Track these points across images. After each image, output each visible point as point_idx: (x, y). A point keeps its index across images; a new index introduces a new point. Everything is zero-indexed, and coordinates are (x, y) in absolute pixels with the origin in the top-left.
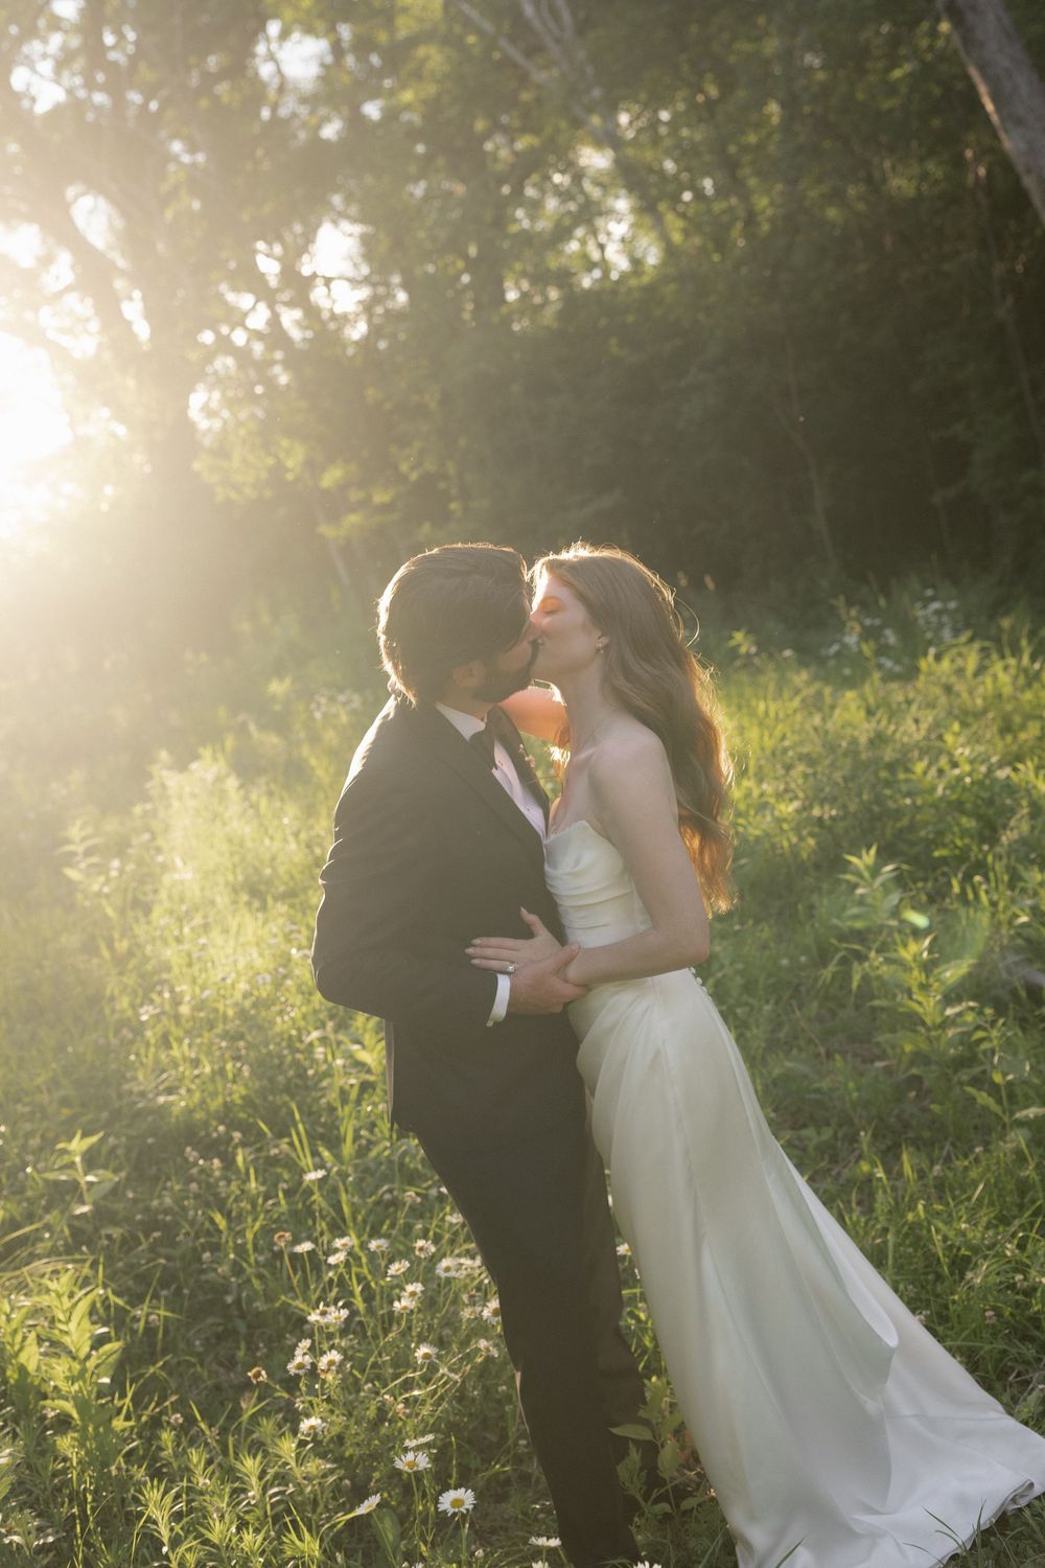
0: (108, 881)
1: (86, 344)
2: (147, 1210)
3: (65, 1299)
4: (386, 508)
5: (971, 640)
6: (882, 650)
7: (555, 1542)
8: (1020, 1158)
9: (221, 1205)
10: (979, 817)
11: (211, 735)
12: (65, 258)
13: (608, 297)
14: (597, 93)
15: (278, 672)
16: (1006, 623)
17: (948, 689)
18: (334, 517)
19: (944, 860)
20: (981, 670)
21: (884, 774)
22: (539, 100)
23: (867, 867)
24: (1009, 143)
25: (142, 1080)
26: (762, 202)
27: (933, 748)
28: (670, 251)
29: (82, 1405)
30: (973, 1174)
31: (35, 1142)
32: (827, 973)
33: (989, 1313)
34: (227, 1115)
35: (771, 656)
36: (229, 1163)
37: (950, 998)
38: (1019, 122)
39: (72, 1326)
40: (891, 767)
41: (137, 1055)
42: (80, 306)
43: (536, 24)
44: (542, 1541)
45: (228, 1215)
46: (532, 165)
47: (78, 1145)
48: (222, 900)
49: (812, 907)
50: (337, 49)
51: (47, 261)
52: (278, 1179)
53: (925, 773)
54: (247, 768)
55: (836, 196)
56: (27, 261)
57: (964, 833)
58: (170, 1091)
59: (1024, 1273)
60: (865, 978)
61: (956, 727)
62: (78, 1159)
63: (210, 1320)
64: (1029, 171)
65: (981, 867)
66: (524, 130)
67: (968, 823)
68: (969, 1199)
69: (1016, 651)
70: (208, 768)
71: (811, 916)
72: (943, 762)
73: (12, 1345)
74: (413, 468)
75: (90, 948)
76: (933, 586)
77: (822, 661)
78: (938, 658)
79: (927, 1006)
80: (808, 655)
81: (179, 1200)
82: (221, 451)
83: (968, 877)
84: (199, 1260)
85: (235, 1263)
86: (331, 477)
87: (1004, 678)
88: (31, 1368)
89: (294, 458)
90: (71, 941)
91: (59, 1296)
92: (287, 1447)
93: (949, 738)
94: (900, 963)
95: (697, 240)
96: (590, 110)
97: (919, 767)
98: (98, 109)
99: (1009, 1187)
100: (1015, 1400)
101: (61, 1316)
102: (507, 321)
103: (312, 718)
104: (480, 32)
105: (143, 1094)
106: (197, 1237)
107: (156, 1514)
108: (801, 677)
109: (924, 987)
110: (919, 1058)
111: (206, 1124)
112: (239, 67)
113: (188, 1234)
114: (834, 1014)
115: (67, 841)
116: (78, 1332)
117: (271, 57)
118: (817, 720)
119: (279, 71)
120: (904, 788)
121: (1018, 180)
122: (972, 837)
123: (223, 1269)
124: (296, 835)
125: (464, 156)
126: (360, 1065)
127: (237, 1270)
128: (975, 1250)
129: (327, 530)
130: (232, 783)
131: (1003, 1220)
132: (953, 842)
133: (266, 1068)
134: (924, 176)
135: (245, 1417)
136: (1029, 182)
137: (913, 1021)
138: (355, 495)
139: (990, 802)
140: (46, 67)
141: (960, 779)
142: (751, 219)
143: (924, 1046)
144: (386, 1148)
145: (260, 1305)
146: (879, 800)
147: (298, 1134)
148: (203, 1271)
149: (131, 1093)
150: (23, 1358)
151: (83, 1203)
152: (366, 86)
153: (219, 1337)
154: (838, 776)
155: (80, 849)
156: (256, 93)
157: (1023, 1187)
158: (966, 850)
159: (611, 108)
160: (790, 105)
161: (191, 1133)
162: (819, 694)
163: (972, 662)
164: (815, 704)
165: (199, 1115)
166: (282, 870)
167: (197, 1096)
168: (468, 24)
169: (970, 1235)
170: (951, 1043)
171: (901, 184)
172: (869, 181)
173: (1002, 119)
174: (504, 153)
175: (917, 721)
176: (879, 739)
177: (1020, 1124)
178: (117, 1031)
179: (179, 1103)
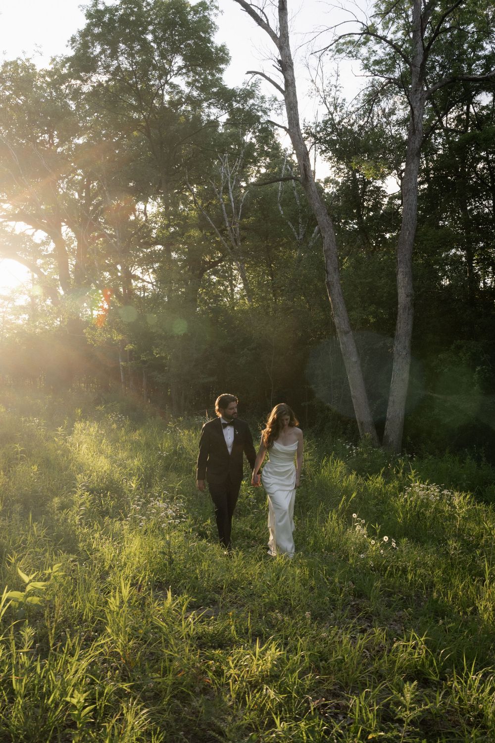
38: (338, 316)
51: (45, 244)
89: (118, 338)
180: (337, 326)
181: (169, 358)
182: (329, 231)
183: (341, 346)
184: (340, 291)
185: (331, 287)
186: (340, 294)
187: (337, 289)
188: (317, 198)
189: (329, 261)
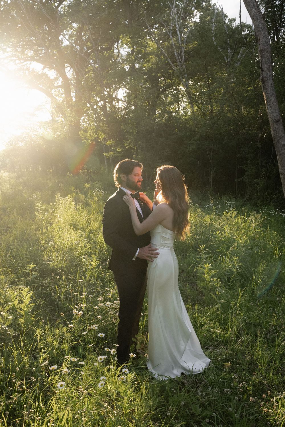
0: (44, 217)
1: (60, 99)
2: (42, 283)
3: (26, 293)
4: (119, 153)
5: (235, 210)
6: (217, 209)
7: (117, 345)
8: (218, 310)
9: (58, 285)
10: (227, 245)
11: (70, 192)
12: (61, 79)
13: (178, 120)
14: (186, 75)
15: (87, 182)
16: (243, 209)
17: (228, 219)
18: (107, 152)
19: (218, 252)
20: (235, 217)
21: (211, 233)
22: (173, 73)
23: (202, 249)
24: (268, 111)
25: (45, 258)
26: (215, 108)
27: (221, 229)
28: (193, 113)
29: (25, 313)
30: (208, 310)
31: (20, 265)
32: (190, 267)
33: (205, 334)
34: (62, 268)
35: (194, 204)
36: (61, 278)
37: (213, 277)
38: (271, 107)
39: (26, 298)
40: (212, 231)
41: (44, 253)
42: (62, 91)
43: (177, 57)
44: (115, 345)
45: (58, 287)
46: (168, 87)
47: (32, 266)
48: (67, 226)
49: (190, 255)
50: (133, 51)
51: (56, 79)
52: (70, 283)
53: (219, 234)
54: (77, 201)
55: (231, 111)
56: (52, 78)
57: (223, 247)
58: (50, 261)
59: (213, 329)
60: (197, 270)
61: (227, 226)
62: (31, 269)
63: (51, 307)
64: (270, 117)
65: (225, 255)
66: (168, 78)
67: (225, 246)
68: (206, 315)
69: (243, 215)
70: (69, 198)
71: (189, 257)
72: (223, 233)
73: (13, 299)
74: (127, 146)
75: (37, 229)
76: (231, 198)
77: (204, 208)
78: (227, 213)
79: (207, 277)
80: (201, 206)
81: (49, 282)
82: (86, 131)
83: (222, 257)
84: (51, 295)
85: (59, 296)
86: (109, 143)
87: (240, 220)
88: (16, 305)
89: (102, 137)
90: (34, 227)
91: (25, 292)
92: (65, 329)
93: (225, 228)
94: (205, 268)
95: (199, 112)
96: (184, 78)
97: (218, 232)
98: (76, 49)
99: (214, 315)
100: (205, 351)
101: (24, 296)
102: (155, 119)
103: (93, 194)
104: (164, 56)
105: (44, 260)
106: (51, 290)
107: (38, 334)
108: (199, 210)
109: (208, 273)
110: (204, 288)
111: (57, 269)
112: (110, 49)
113: (50, 289)
114: (189, 277)
115: (37, 206)
116: (27, 300)
117: (118, 49)
118: (200, 219)
119: (119, 52)
120: (214, 236)
121: (268, 119)
122: (225, 249)
123: (56, 297)
124: (85, 217)
125: (154, 81)
126: (91, 265)
127: (59, 297)
128: (205, 324)
129: (105, 154)
130: (74, 203)
131: (212, 320)
132: (221, 249)
133: (71, 261)
134: (249, 112)
135: (57, 323)
136: (270, 119)
137: (204, 280)
138: (113, 148)
139: (230, 242)
140: (67, 37)
141: (225, 236)
142: (212, 111)
143: (205, 285)
144: (93, 282)
145: (62, 305)
146: (208, 237)
147: (78, 273)
148: (52, 297)
149: (42, 260)
150: (14, 303)
151: (30, 278)
152: (137, 60)
153: (52, 310)
154: (201, 230)
155: (39, 209)
156: (112, 55)
157: (217, 315)
158: (223, 251)
159: (188, 79)
160: (226, 89)
161: (53, 270)
162: (202, 214)
163: (234, 215)
164: (201, 216)
165: (56, 267)
166: (81, 223)
167: (56, 263)
168: (162, 53)
169: (205, 321)
170: (210, 286)
171: (244, 113)
172: (238, 110)
173: (267, 105)
174: (163, 82)
175: (220, 223)
176: (211, 225)
177: (220, 303)
178: (41, 247)
179: (52, 264)
180: (269, 116)
181: (135, 148)
182: (264, 33)
183: (272, 132)
184: (273, 85)
185: (266, 83)
186: (273, 89)
187: (270, 83)
188: (254, 5)
189: (264, 60)
